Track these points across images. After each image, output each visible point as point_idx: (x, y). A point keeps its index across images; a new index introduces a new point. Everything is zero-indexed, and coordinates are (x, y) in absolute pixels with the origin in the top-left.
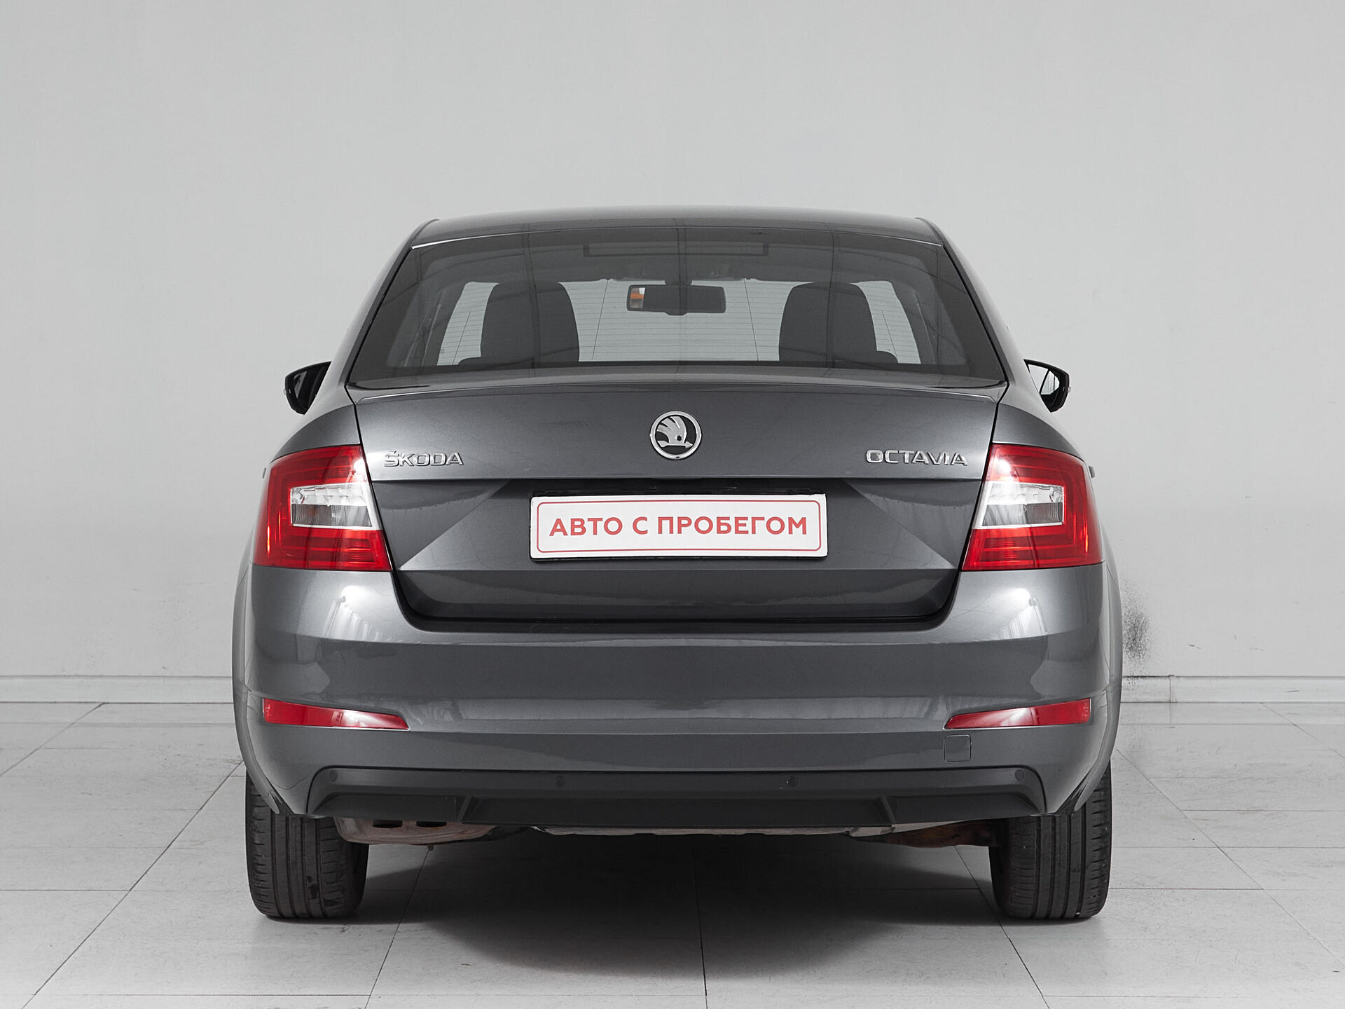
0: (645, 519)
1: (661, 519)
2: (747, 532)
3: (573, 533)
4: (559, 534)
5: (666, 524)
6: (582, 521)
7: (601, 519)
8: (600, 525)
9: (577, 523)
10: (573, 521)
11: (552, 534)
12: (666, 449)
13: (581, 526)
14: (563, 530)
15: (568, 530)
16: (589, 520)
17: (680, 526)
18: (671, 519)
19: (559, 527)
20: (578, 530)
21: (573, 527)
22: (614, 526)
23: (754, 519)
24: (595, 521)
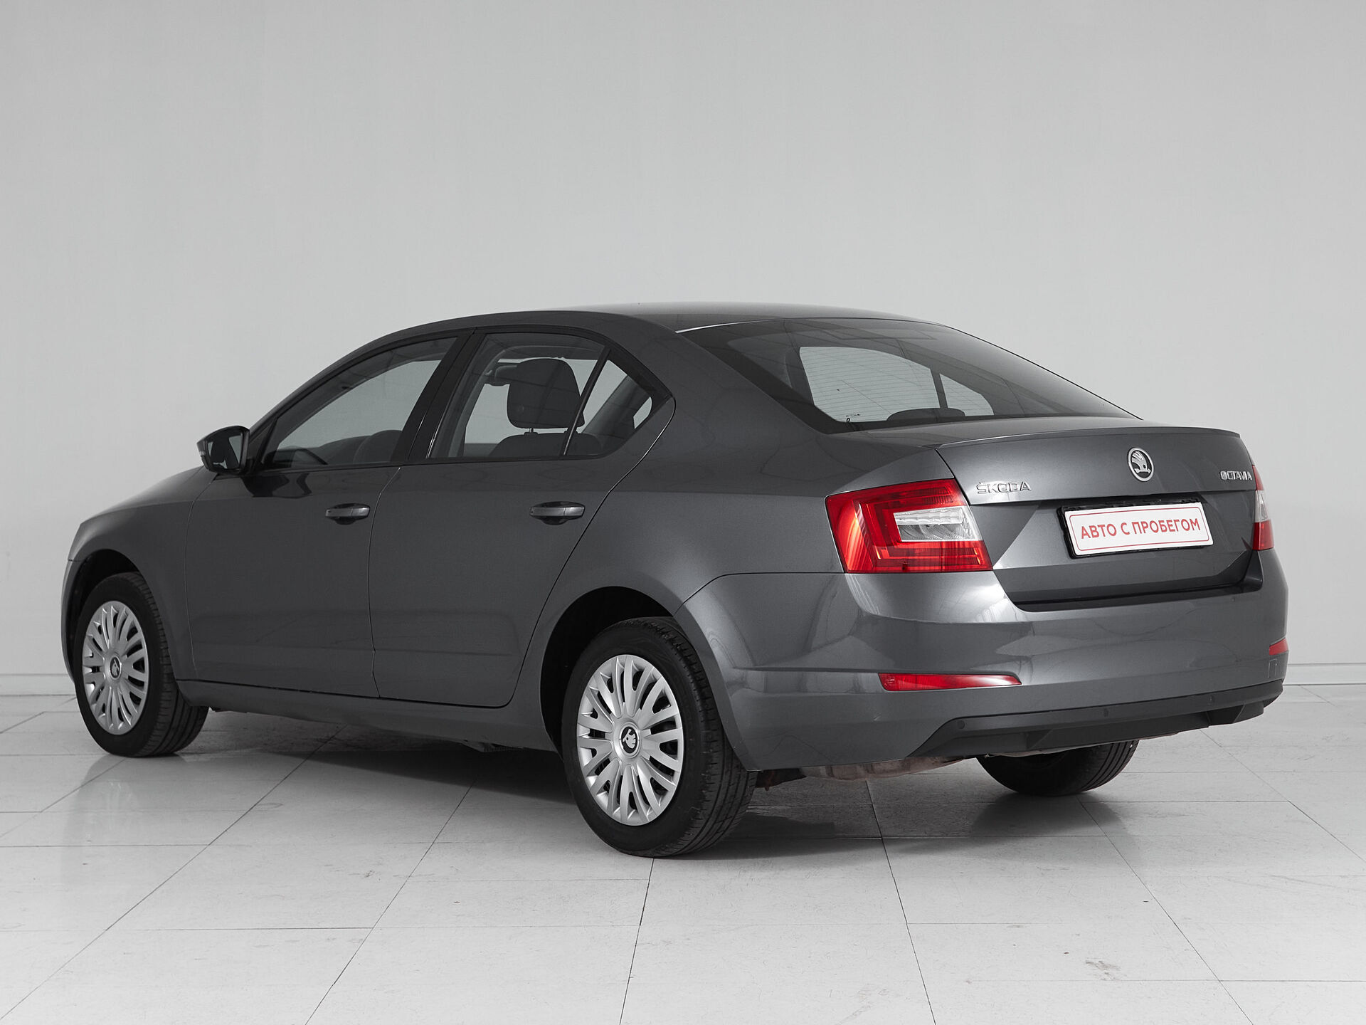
0: (1125, 524)
1: (1133, 523)
2: (1174, 530)
3: (1094, 536)
4: (1086, 537)
5: (1136, 526)
6: (1095, 527)
7: (1104, 526)
8: (1105, 529)
9: (1093, 529)
10: (1091, 527)
11: (1083, 538)
12: (1140, 474)
13: (1096, 531)
14: (1087, 534)
15: (1091, 536)
16: (1098, 526)
17: (1144, 528)
18: (1138, 523)
19: (1085, 533)
20: (1095, 534)
21: (1092, 532)
22: (1110, 529)
23: (1175, 521)
24: (1102, 526)
